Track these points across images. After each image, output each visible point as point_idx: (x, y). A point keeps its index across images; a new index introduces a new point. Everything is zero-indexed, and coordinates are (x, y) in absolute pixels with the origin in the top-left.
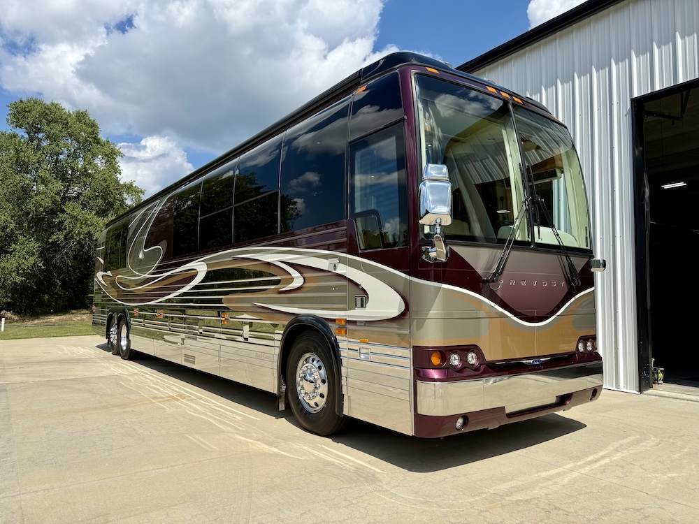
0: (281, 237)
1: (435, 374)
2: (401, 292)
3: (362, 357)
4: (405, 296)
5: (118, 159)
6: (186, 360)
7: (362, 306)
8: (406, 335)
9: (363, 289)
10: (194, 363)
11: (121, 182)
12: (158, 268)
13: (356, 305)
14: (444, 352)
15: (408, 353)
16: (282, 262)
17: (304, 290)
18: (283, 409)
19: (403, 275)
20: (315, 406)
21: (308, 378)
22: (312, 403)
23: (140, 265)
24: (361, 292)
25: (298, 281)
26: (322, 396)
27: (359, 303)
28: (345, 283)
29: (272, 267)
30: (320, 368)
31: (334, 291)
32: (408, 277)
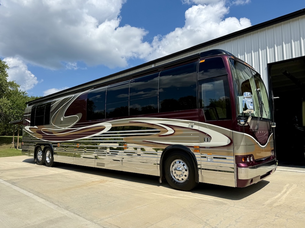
0: (159, 114)
1: (242, 165)
2: (229, 136)
3: (209, 160)
4: (230, 137)
5: (6, 69)
6: (97, 165)
7: (208, 141)
8: (231, 152)
9: (208, 135)
10: (104, 166)
11: (8, 81)
12: (75, 125)
13: (205, 141)
14: (245, 157)
15: (233, 158)
16: (161, 124)
17: (174, 135)
18: (161, 182)
19: (229, 130)
20: (181, 180)
21: (177, 169)
22: (180, 179)
23: (61, 123)
24: (208, 136)
25: (170, 131)
26: (185, 176)
27: (206, 140)
28: (198, 132)
29: (154, 126)
30: (184, 165)
31: (191, 136)
32: (232, 131)
